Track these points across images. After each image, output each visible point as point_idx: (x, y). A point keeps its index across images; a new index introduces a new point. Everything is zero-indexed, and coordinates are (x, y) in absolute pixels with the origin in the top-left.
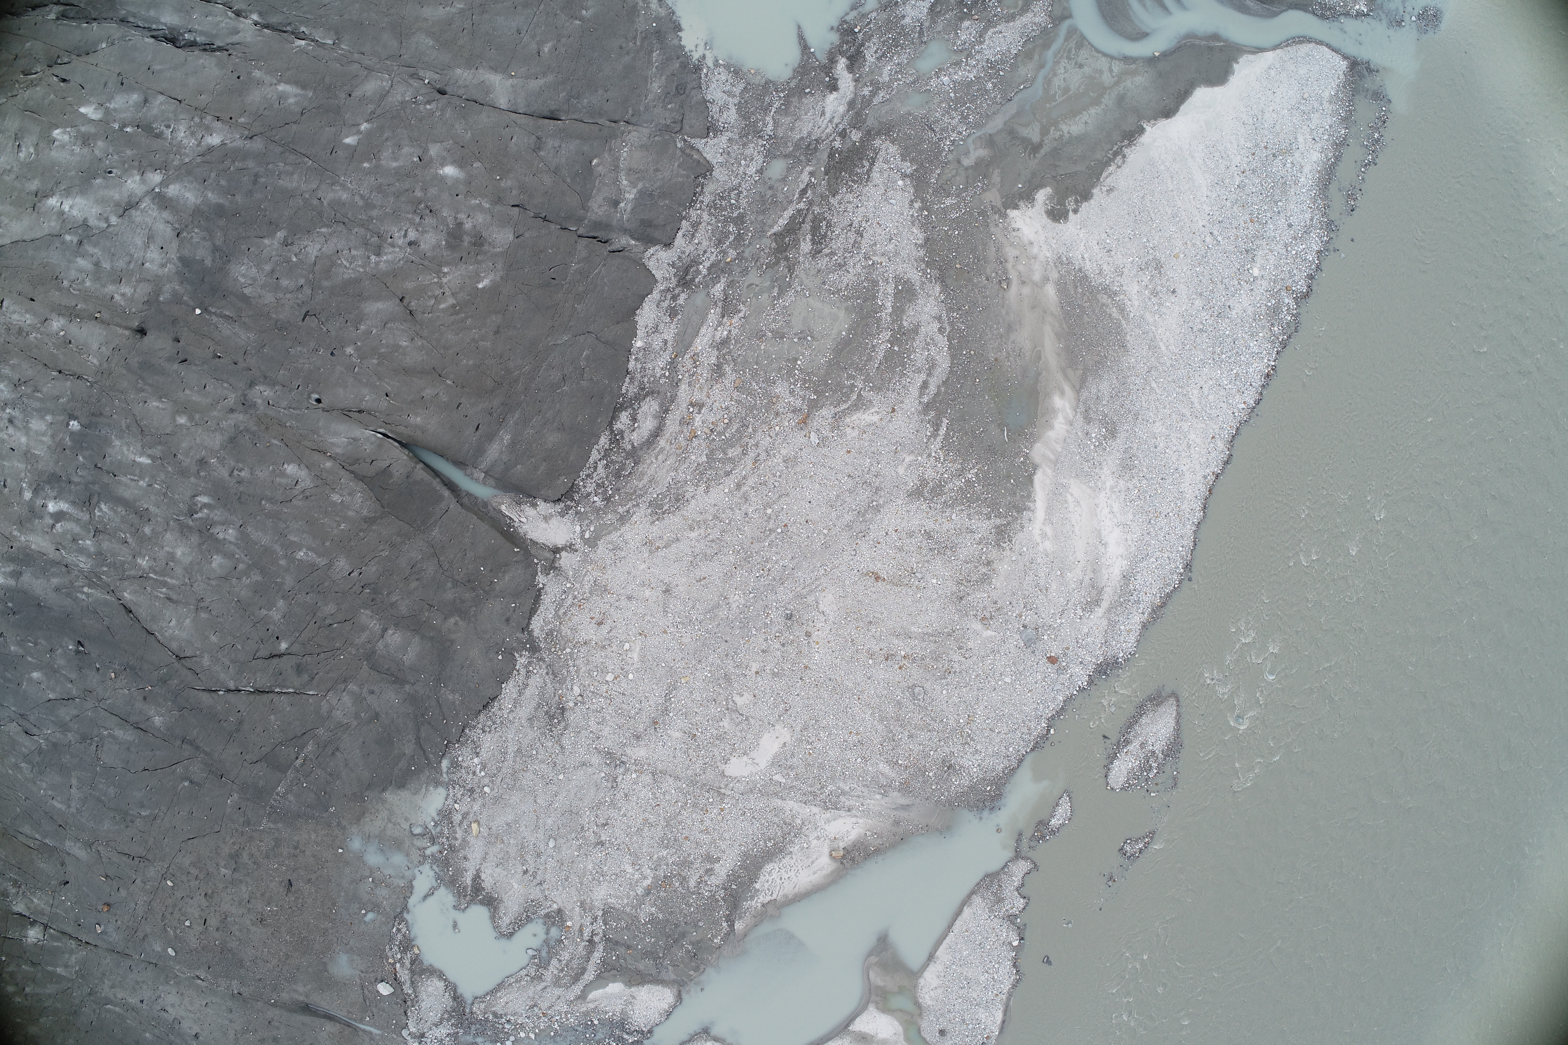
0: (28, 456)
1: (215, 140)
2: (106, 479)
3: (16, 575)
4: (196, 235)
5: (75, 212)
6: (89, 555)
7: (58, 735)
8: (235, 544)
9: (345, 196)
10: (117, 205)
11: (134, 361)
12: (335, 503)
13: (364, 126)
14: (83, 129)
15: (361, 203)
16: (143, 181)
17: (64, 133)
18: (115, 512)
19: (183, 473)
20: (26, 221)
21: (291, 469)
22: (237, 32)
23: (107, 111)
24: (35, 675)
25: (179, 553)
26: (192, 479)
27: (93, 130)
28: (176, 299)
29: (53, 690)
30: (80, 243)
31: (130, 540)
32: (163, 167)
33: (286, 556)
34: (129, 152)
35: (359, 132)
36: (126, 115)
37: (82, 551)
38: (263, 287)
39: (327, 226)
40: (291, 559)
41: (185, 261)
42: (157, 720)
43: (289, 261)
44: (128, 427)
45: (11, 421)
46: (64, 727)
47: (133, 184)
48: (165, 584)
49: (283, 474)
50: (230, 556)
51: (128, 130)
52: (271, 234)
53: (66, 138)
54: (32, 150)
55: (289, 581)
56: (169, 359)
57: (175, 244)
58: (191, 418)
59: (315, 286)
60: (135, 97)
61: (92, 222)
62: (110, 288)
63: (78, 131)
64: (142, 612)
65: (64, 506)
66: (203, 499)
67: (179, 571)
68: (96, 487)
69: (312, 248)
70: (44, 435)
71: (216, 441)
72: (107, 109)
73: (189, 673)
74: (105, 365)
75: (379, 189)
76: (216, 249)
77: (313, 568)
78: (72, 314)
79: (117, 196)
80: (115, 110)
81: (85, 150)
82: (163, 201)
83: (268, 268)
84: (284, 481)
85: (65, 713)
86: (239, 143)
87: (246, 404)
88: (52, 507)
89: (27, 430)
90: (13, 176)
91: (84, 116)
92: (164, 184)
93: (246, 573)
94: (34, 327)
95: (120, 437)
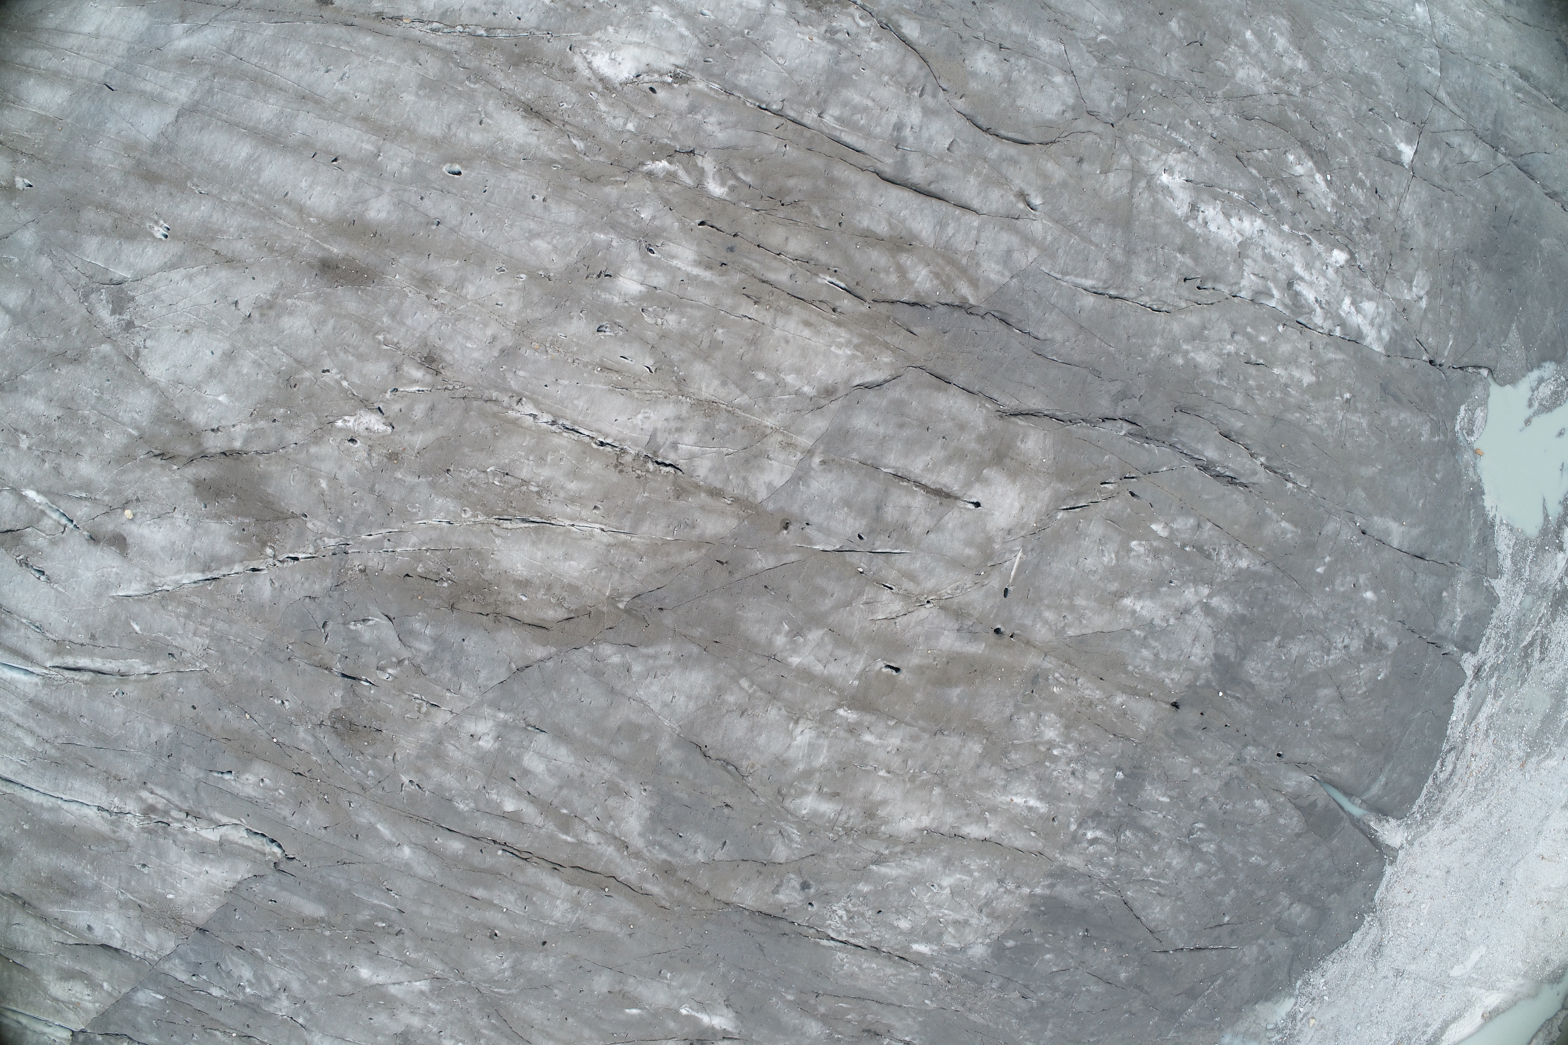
0: (1081, 798)
1: (1243, 564)
2: (1135, 814)
3: (1052, 886)
4: (1226, 637)
5: (1144, 613)
6: (1109, 868)
7: (1048, 995)
8: (1214, 855)
9: (1314, 612)
10: (1177, 610)
11: (1172, 730)
12: (1280, 825)
13: (1327, 559)
14: (1155, 544)
15: (1322, 617)
16: (1196, 592)
17: (1140, 545)
18: (1137, 836)
19: (1190, 807)
20: (1106, 617)
21: (1258, 803)
22: (1254, 473)
23: (1172, 531)
24: (1048, 956)
25: (1174, 862)
26: (1195, 812)
27: (1162, 546)
28: (1208, 684)
29: (1057, 965)
30: (1145, 638)
31: (1141, 856)
32: (1210, 583)
33: (1242, 861)
34: (1188, 568)
35: (1324, 564)
36: (1186, 536)
37: (1105, 865)
38: (1263, 677)
39: (1304, 634)
40: (1245, 862)
41: (1217, 656)
42: (1123, 975)
43: (1280, 658)
44: (1158, 776)
45: (1073, 773)
46: (1055, 989)
47: (1190, 595)
48: (1158, 884)
49: (1254, 807)
50: (1208, 863)
51: (1187, 549)
52: (1271, 639)
53: (1142, 550)
54: (1113, 556)
55: (1241, 876)
56: (1196, 728)
57: (1212, 644)
58: (1202, 770)
59: (1293, 677)
60: (1192, 521)
61: (1157, 621)
62: (1163, 674)
63: (1151, 545)
64: (1137, 905)
65: (1099, 834)
66: (1200, 825)
67: (1171, 874)
68: (1126, 819)
69: (1295, 650)
70: (1097, 783)
71: (1216, 785)
72: (1171, 528)
73: (1157, 942)
74: (1150, 731)
75: (1333, 607)
76: (1238, 648)
77: (1257, 867)
78: (1133, 692)
79: (1177, 603)
80: (1177, 530)
81: (1156, 562)
82: (1208, 610)
83: (1268, 664)
84: (1253, 811)
85: (1059, 980)
86: (1257, 568)
87: (1240, 760)
88: (1090, 835)
89: (1084, 779)
90: (1097, 577)
91: (1155, 532)
92: (1210, 596)
93: (1215, 874)
94: (1101, 701)
95: (1151, 784)
